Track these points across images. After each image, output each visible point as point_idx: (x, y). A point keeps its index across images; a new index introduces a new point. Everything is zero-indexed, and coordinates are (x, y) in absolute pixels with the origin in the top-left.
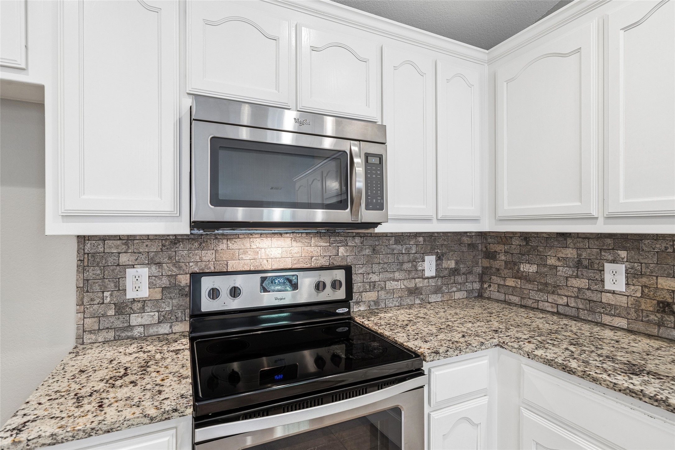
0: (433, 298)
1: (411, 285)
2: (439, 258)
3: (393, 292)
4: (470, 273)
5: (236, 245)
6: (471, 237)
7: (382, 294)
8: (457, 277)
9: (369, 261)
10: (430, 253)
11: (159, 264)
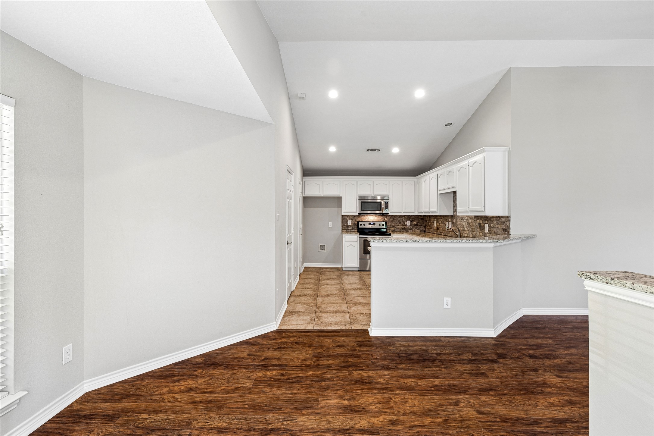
0: (409, 231)
1: (403, 227)
2: (411, 221)
3: (398, 228)
4: (422, 225)
5: (364, 217)
6: (422, 217)
7: (395, 229)
8: (417, 226)
9: (392, 221)
10: (409, 220)
11: (352, 220)
